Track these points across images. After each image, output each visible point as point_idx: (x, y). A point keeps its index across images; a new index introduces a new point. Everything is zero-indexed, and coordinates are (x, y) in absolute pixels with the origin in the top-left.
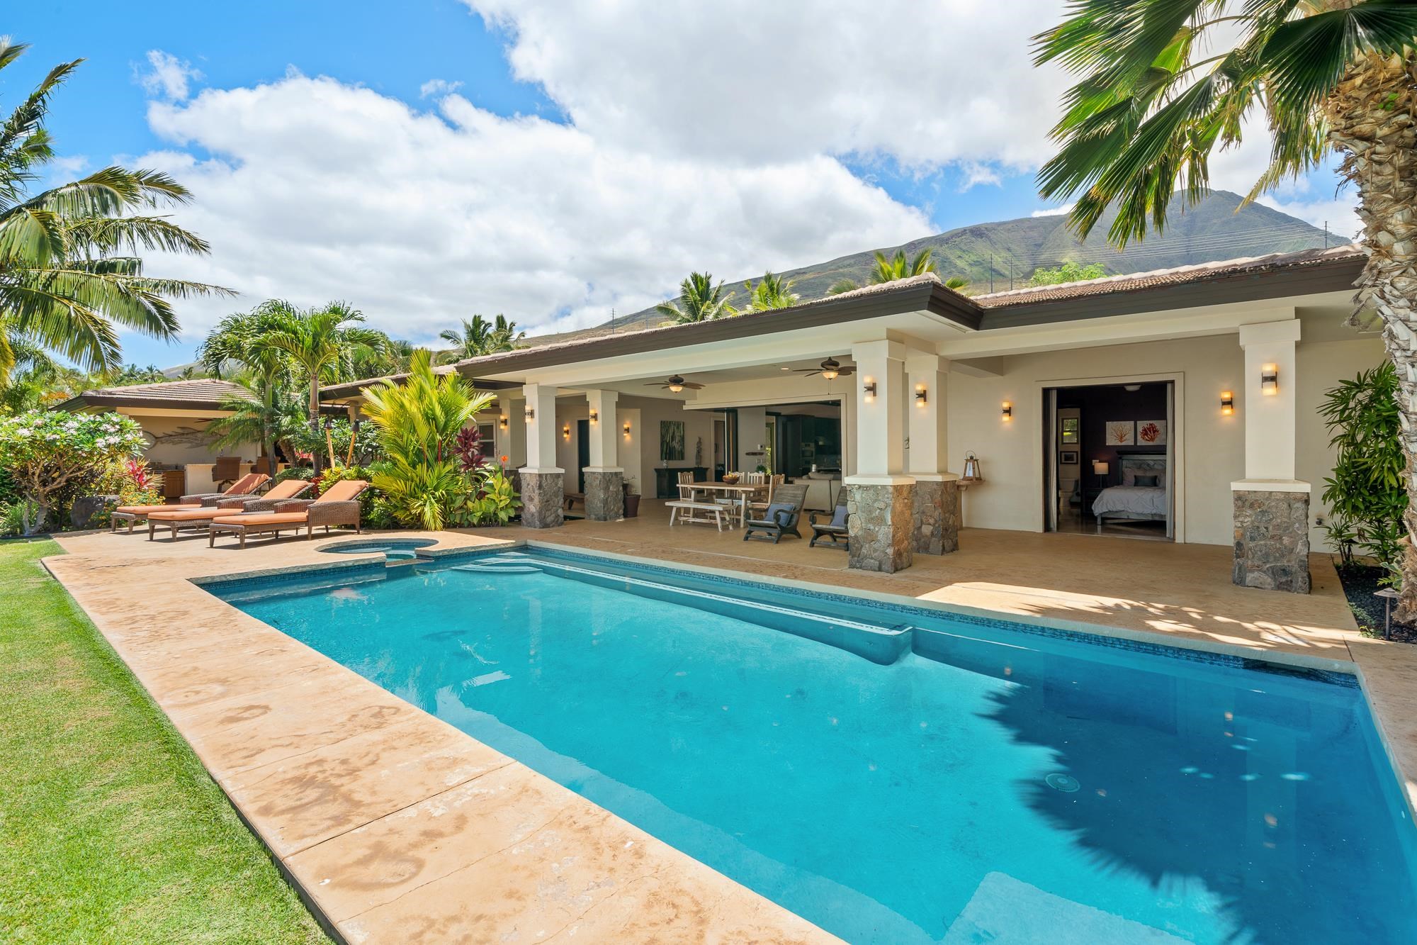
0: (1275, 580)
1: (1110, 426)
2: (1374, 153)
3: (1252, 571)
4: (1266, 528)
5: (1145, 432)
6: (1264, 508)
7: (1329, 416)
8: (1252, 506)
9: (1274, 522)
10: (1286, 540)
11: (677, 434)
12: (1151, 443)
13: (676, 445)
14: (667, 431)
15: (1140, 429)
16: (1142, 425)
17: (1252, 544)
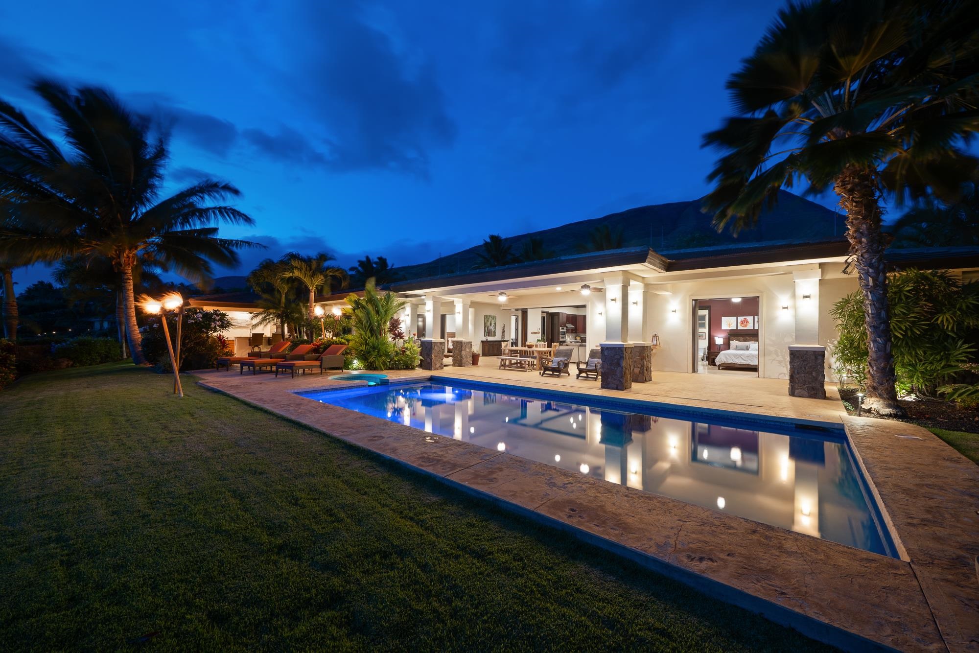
0: (809, 393)
1: (724, 319)
2: (854, 197)
3: (798, 389)
4: (805, 368)
5: (742, 323)
6: (804, 358)
7: (834, 315)
8: (798, 357)
9: (808, 365)
10: (814, 374)
11: (493, 322)
12: (745, 328)
13: (492, 328)
14: (488, 321)
15: (739, 321)
16: (740, 319)
17: (798, 376)
